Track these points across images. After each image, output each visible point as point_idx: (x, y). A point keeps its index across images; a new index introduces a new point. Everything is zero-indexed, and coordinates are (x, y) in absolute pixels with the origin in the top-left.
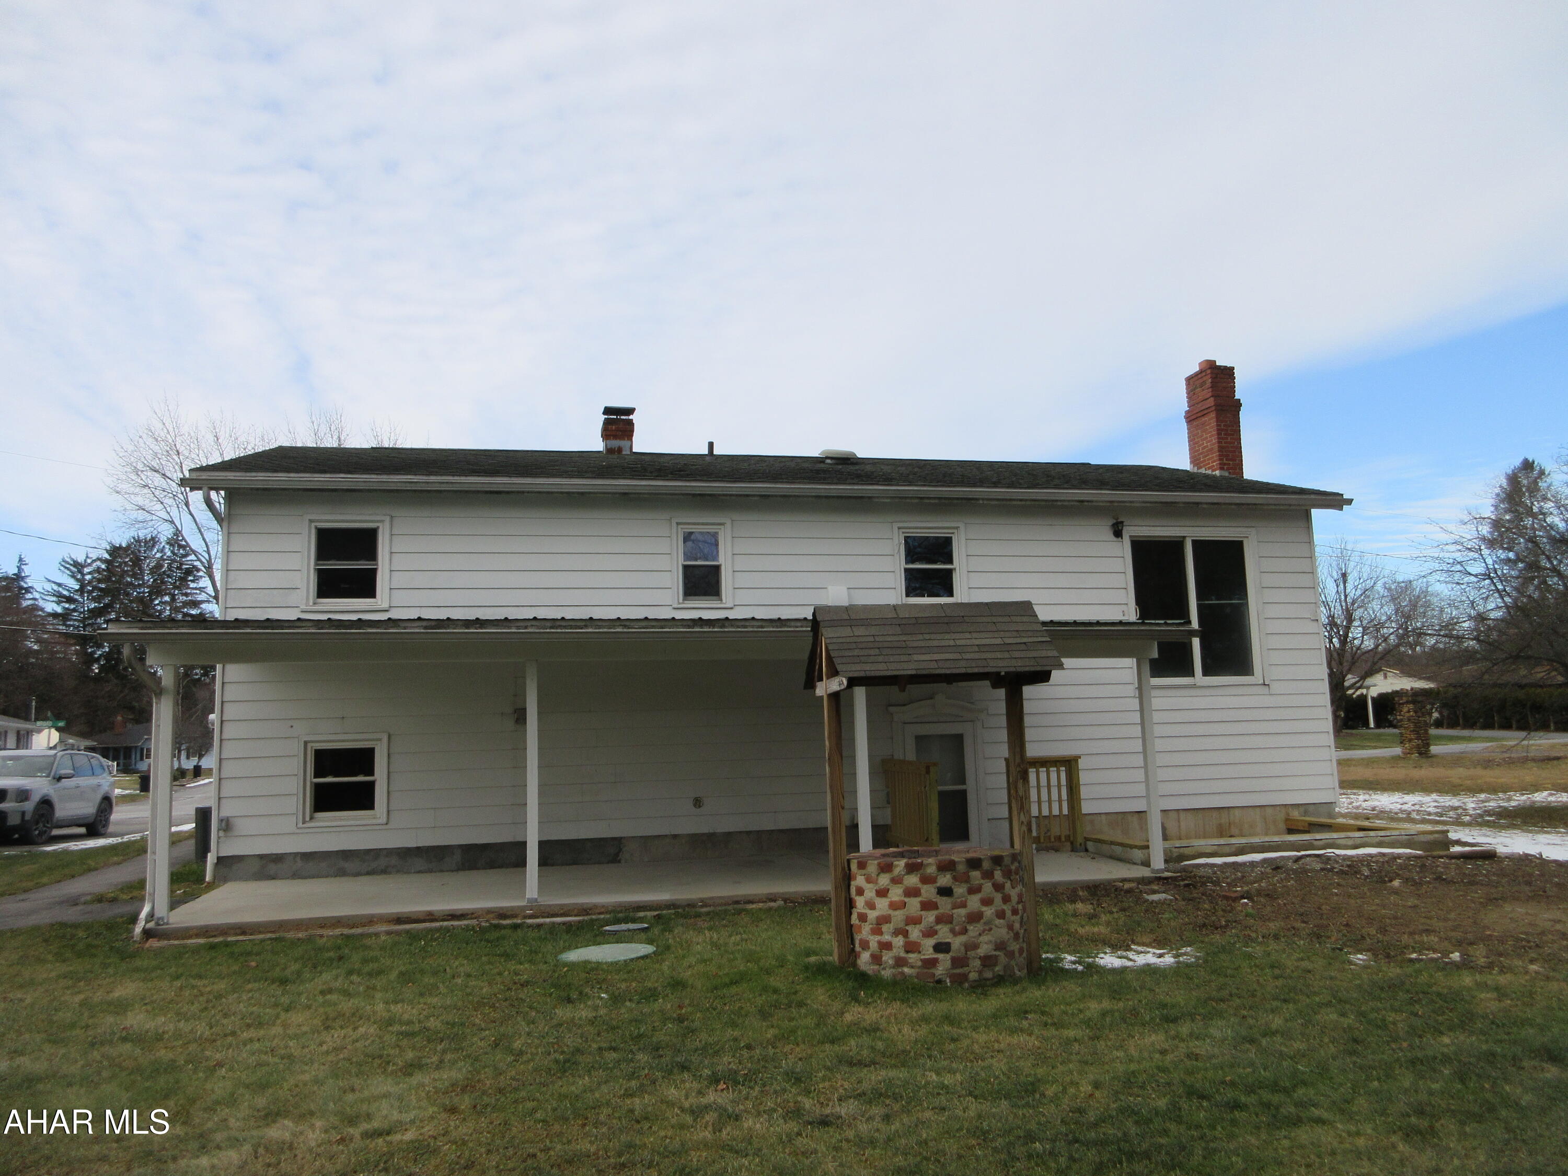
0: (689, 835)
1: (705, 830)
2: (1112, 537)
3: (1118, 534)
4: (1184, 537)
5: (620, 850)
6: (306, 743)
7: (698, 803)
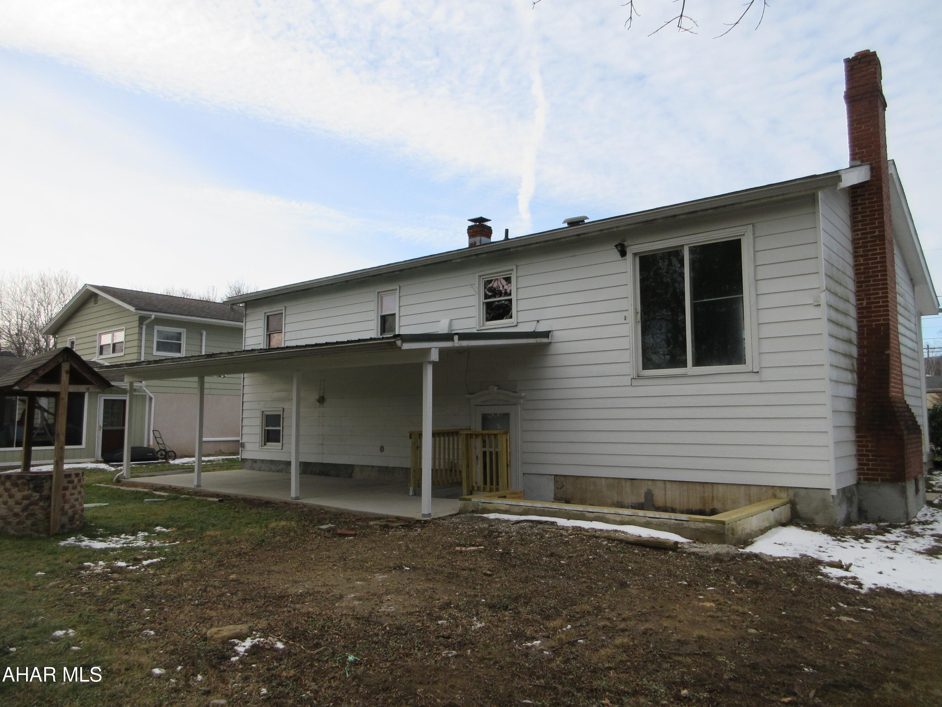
0: (378, 467)
1: (384, 465)
2: (620, 258)
3: (623, 253)
4: (683, 246)
5: (353, 471)
6: (263, 412)
7: (382, 449)
